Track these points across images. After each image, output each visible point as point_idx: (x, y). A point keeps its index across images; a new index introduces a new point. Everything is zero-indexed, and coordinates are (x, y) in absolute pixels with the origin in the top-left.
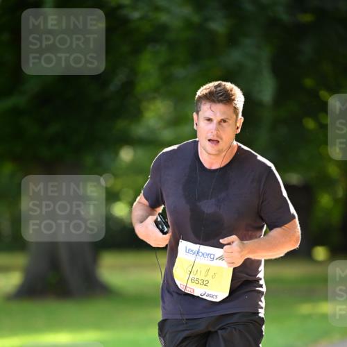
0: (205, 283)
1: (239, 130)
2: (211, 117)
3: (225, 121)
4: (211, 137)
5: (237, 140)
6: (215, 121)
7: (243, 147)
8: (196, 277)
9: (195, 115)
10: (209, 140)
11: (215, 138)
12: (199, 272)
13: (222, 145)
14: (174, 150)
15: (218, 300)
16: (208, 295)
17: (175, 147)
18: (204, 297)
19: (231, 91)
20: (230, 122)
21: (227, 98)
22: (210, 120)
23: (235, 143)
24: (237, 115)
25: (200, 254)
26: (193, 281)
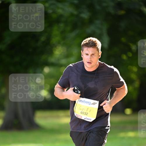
0: (86, 114)
1: (100, 57)
2: (88, 53)
3: (93, 55)
4: (88, 61)
6: (89, 55)
8: (83, 111)
10: (88, 63)
11: (90, 62)
12: (84, 109)
13: (93, 64)
15: (91, 121)
18: (86, 120)
20: (96, 55)
22: (87, 54)
24: (98, 51)
25: (85, 102)
26: (81, 113)
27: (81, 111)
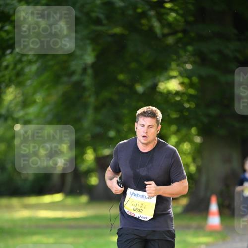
0: (140, 211)
1: (159, 132)
4: (144, 135)
5: (157, 137)
6: (146, 126)
7: (161, 140)
8: (136, 208)
9: (136, 123)
12: (138, 205)
13: (149, 139)
14: (125, 143)
15: (147, 220)
16: (142, 217)
17: (126, 141)
18: (140, 218)
19: (155, 111)
21: (153, 115)
22: (143, 126)
23: (157, 139)
26: (134, 210)
27: (133, 207)
